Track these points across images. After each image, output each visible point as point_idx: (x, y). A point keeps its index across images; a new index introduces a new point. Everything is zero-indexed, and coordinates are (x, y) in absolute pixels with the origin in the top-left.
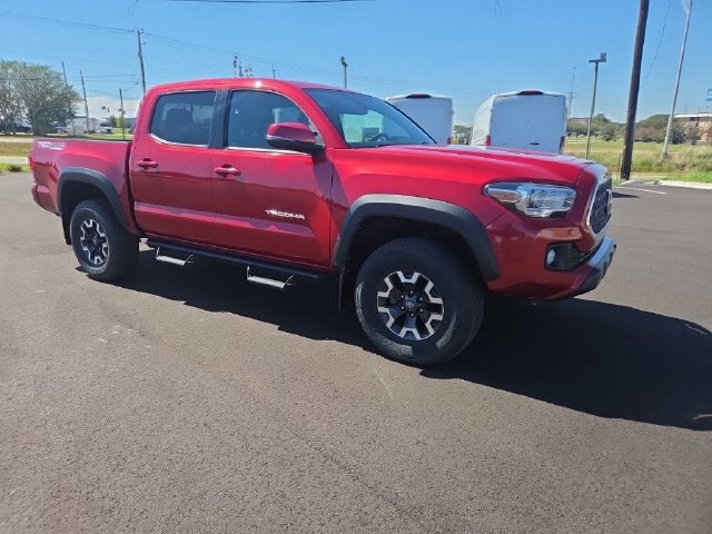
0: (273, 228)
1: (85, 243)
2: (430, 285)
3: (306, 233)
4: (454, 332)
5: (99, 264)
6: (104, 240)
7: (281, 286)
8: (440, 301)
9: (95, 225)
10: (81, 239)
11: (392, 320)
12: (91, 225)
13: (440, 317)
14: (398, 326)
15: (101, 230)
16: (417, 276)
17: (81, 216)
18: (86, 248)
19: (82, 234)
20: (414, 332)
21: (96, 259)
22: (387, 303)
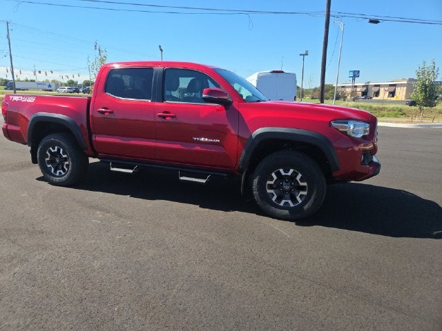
0: (198, 148)
1: (50, 162)
2: (300, 176)
3: (220, 150)
4: (315, 200)
5: (60, 175)
6: (66, 159)
7: (204, 181)
8: (305, 184)
9: (59, 150)
10: (46, 159)
11: (276, 197)
12: (56, 150)
13: (305, 193)
14: (279, 200)
15: (63, 153)
16: (291, 171)
17: (48, 145)
18: (50, 165)
19: (47, 156)
20: (291, 202)
21: (58, 172)
22: (271, 187)
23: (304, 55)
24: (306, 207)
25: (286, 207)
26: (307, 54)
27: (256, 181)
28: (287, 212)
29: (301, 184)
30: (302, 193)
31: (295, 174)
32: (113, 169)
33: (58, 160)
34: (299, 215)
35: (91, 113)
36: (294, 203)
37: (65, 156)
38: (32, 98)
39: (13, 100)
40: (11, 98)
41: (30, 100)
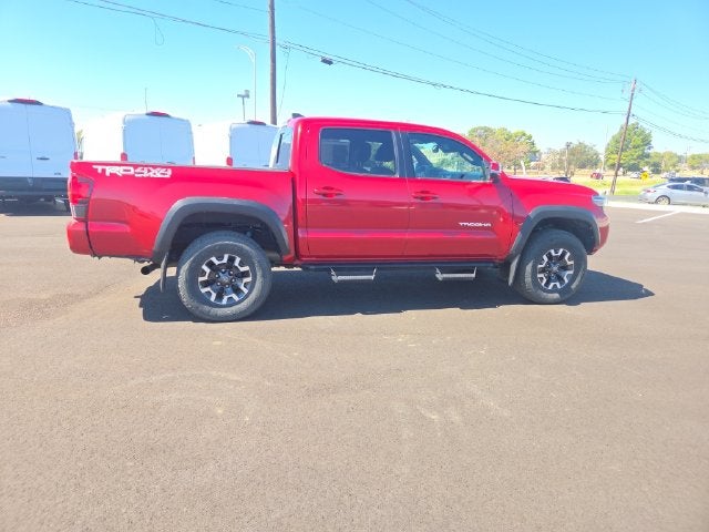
1: (209, 282)
5: (231, 303)
6: (245, 274)
7: (473, 275)
8: (572, 262)
9: (231, 260)
10: (201, 279)
11: (545, 281)
12: (225, 260)
13: (571, 272)
14: (547, 284)
15: (241, 264)
16: (561, 250)
17: (211, 252)
18: (208, 289)
19: (204, 273)
20: (558, 284)
21: (226, 298)
22: (543, 271)
23: (243, 97)
25: (555, 290)
26: (248, 96)
28: (556, 295)
29: (569, 263)
30: (568, 272)
31: (563, 254)
32: (340, 278)
33: (225, 278)
34: (567, 296)
35: (300, 196)
36: (561, 284)
37: (246, 268)
38: (163, 171)
39: (108, 174)
40: (100, 168)
41: (158, 174)
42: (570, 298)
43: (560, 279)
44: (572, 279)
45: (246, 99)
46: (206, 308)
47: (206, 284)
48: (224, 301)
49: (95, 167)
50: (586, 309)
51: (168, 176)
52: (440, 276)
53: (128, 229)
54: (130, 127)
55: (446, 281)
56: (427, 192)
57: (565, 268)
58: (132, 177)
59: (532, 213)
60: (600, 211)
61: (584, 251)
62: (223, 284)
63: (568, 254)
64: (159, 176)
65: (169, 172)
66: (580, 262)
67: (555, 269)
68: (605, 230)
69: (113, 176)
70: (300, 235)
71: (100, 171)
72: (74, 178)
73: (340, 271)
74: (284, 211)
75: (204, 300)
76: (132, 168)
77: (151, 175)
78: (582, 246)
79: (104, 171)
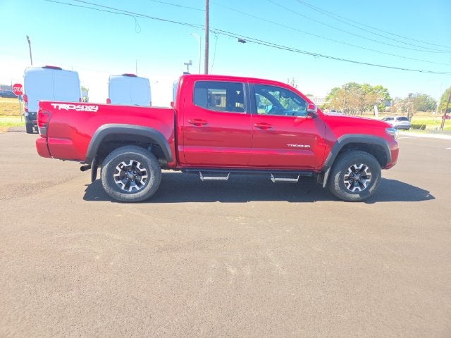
1: (120, 178)
4: (377, 184)
6: (144, 173)
7: (297, 180)
8: (370, 174)
9: (135, 164)
10: (115, 175)
11: (350, 185)
12: (131, 164)
13: (369, 180)
14: (351, 188)
15: (141, 167)
16: (362, 165)
17: (122, 159)
18: (120, 182)
19: (117, 172)
20: (359, 188)
21: (131, 188)
22: (349, 179)
24: (371, 190)
25: (357, 192)
27: (337, 176)
28: (358, 196)
29: (367, 174)
30: (367, 180)
31: (363, 168)
32: (205, 178)
33: (131, 176)
34: (365, 197)
35: (180, 125)
36: (362, 188)
37: (144, 170)
38: (93, 107)
39: (60, 109)
40: (55, 105)
41: (89, 109)
42: (368, 198)
43: (361, 185)
44: (370, 185)
45: (189, 66)
46: (118, 193)
47: (118, 178)
48: (130, 190)
49: (52, 104)
50: (378, 206)
51: (96, 111)
52: (273, 180)
53: (71, 143)
54: (113, 83)
55: (277, 183)
56: (265, 124)
57: (365, 177)
58: (74, 111)
59: (340, 139)
60: (392, 139)
61: (379, 166)
62: (130, 179)
63: (367, 168)
64: (90, 110)
65: (97, 108)
66: (376, 173)
67: (357, 178)
68: (395, 153)
69: (63, 110)
70: (179, 149)
71: (55, 107)
72: (40, 111)
73: (205, 174)
74: (168, 134)
75: (118, 188)
76: (74, 106)
77: (86, 110)
78: (377, 163)
79: (58, 107)
